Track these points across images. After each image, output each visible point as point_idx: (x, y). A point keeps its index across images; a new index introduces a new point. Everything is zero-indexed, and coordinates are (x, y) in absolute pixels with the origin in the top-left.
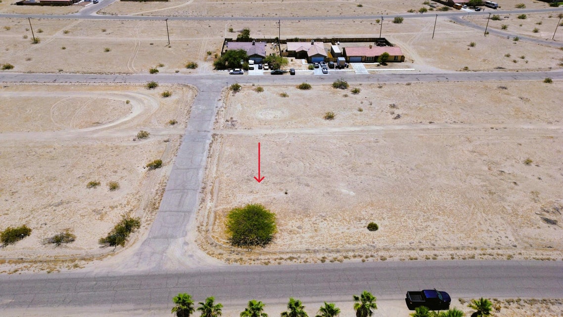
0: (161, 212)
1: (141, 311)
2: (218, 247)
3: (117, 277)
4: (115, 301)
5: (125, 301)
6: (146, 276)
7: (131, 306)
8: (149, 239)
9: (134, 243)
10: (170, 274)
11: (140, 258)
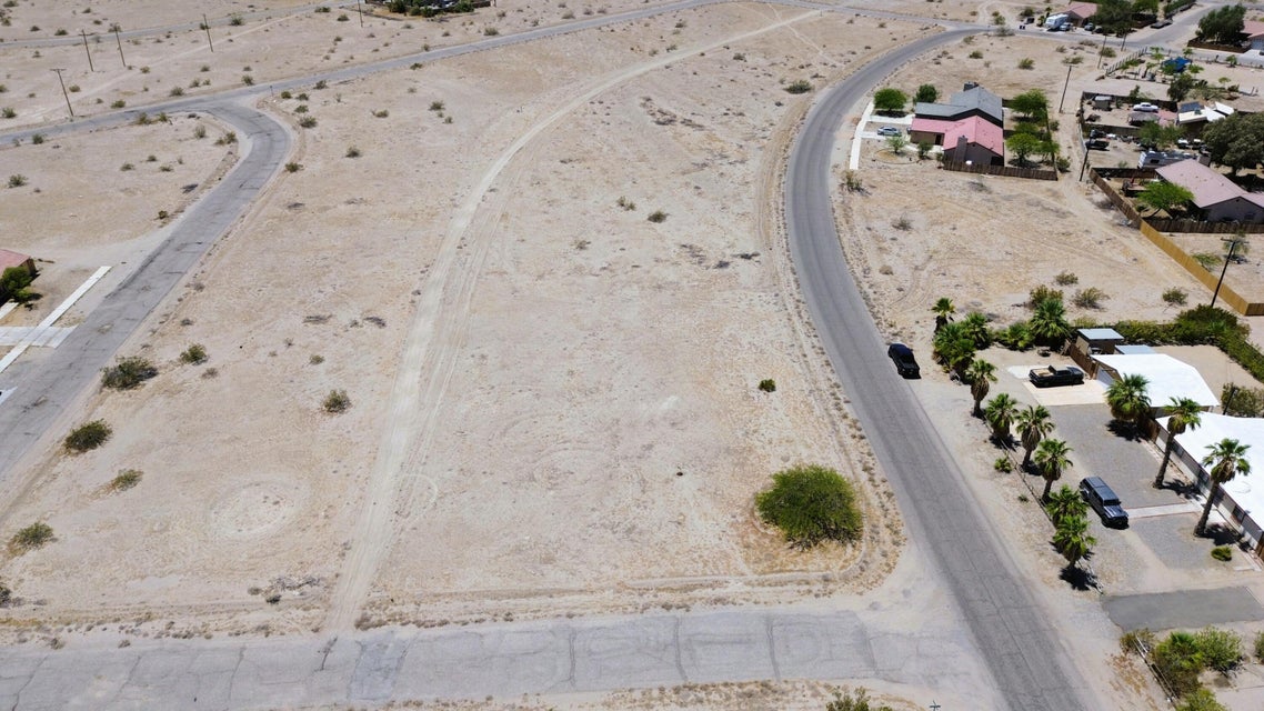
0: (777, 673)
1: (1062, 642)
2: (868, 559)
3: (1007, 700)
4: (1064, 686)
5: (1056, 670)
6: (985, 651)
7: (1061, 659)
8: (877, 674)
9: (902, 701)
10: (966, 615)
11: (943, 674)
